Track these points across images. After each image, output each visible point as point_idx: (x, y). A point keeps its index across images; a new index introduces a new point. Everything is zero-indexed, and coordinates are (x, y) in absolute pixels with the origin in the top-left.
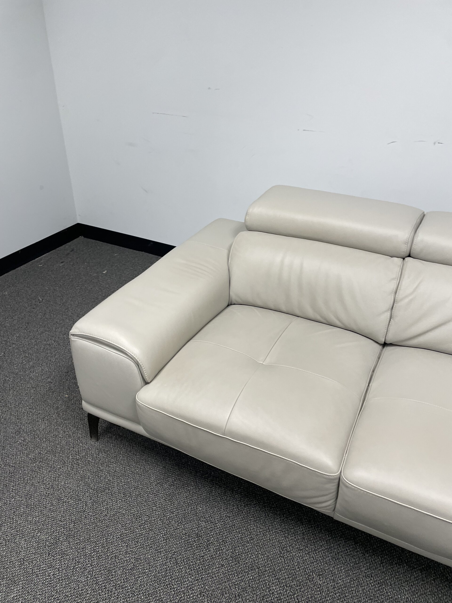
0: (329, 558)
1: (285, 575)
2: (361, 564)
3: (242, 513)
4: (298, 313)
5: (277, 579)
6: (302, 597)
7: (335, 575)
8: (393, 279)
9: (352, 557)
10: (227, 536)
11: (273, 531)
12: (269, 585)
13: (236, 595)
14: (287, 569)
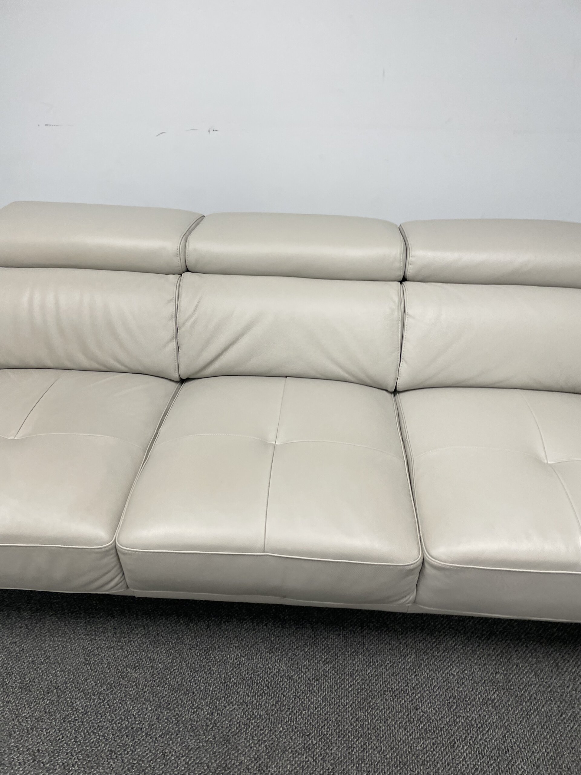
0: (147, 644)
1: (92, 684)
2: (185, 637)
3: (34, 631)
4: (69, 365)
5: (82, 691)
6: (115, 699)
7: (154, 660)
8: (170, 301)
9: (175, 633)
10: (13, 666)
11: (76, 639)
12: (71, 702)
13: (28, 730)
14: (94, 676)
